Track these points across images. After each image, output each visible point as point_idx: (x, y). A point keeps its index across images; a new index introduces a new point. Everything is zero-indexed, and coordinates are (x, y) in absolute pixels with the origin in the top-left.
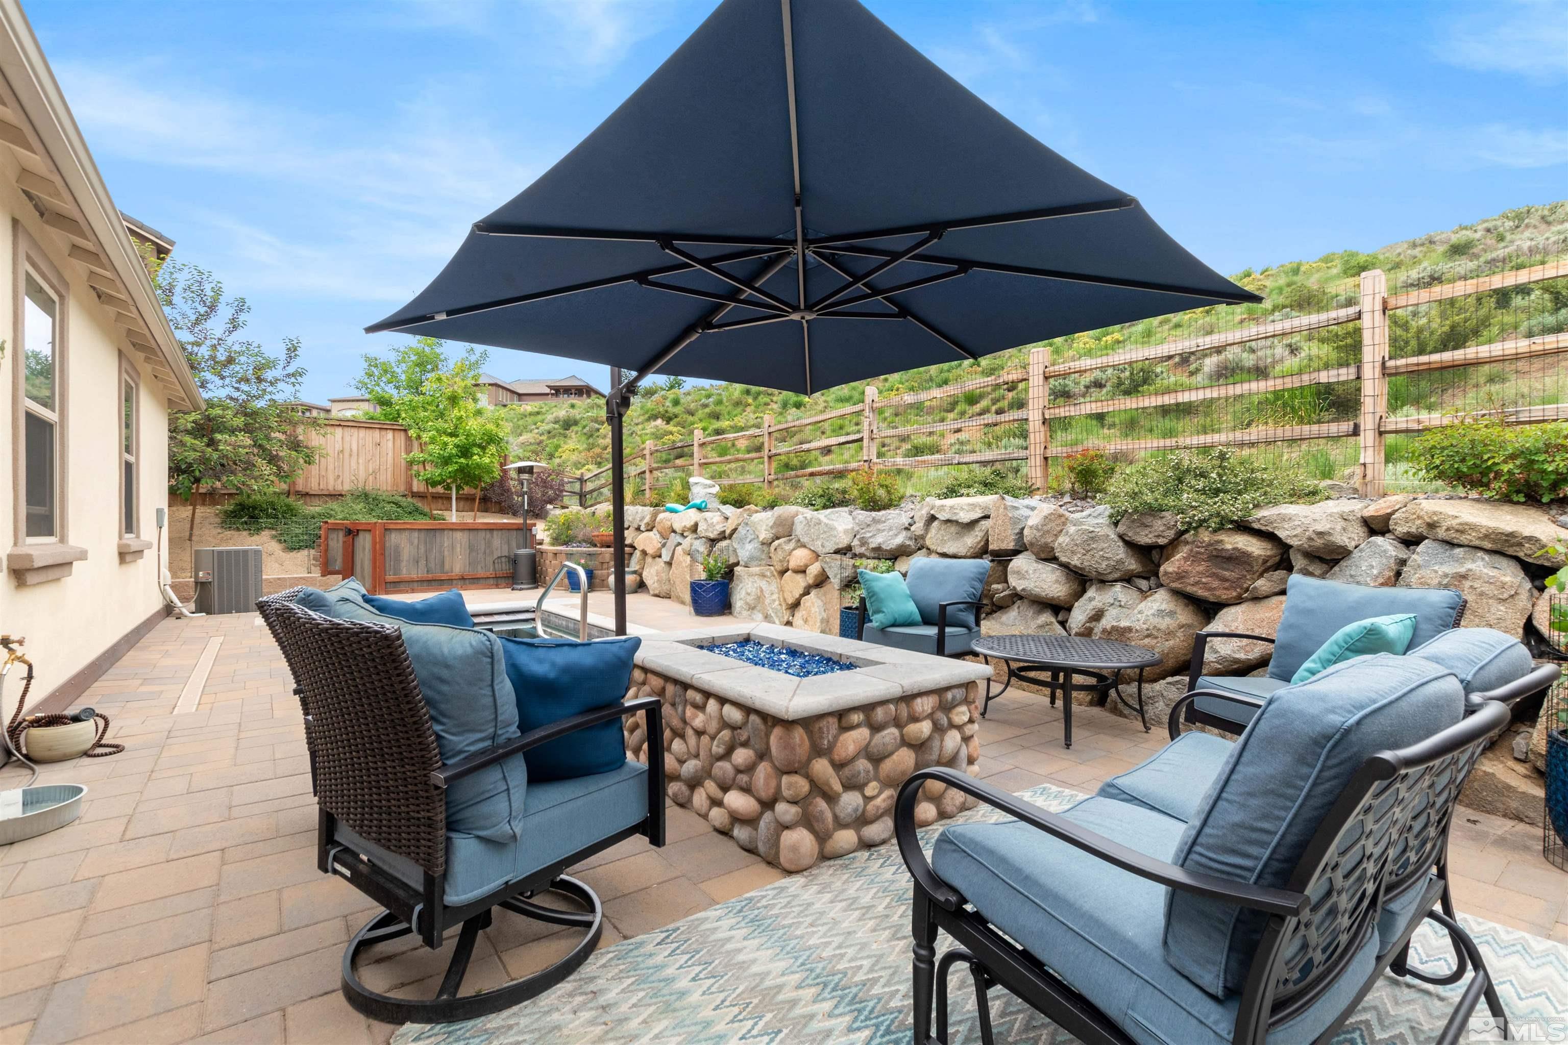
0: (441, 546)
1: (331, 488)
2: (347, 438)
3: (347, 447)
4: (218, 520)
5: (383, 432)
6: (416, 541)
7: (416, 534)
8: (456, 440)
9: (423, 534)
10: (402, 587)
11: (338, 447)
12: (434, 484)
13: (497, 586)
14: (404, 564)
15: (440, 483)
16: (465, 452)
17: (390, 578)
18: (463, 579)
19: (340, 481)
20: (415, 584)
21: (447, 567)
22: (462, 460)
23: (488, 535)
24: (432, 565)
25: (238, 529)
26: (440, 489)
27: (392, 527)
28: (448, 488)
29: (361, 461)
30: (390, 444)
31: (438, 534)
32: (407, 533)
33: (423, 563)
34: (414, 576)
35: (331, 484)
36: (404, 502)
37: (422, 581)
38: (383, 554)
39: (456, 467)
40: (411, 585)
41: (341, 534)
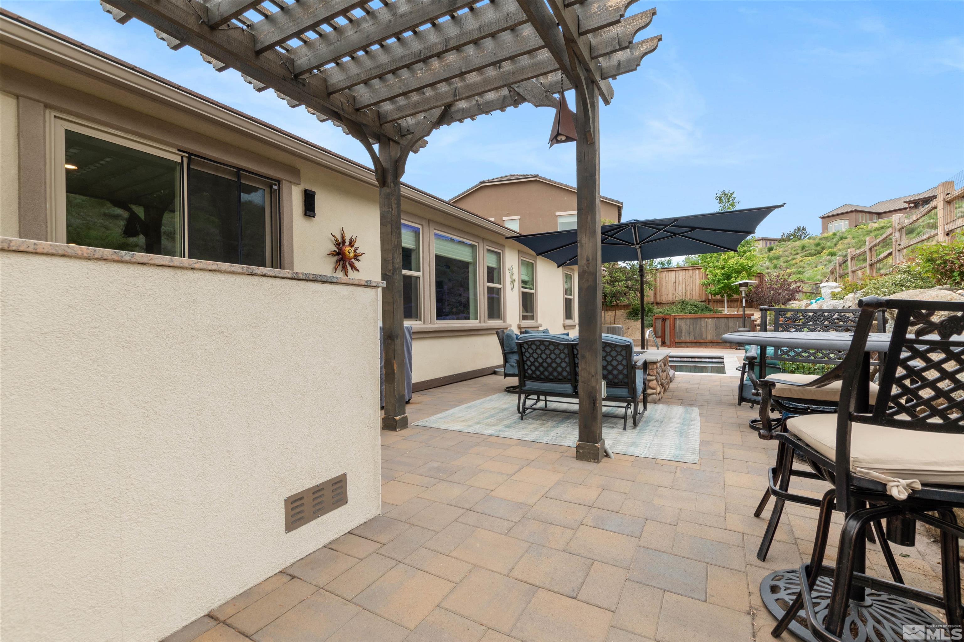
0: (701, 326)
1: (671, 299)
2: (677, 276)
3: (677, 280)
4: (626, 315)
5: (694, 271)
6: (689, 324)
7: (689, 320)
8: (722, 271)
9: (692, 320)
10: (683, 345)
11: (674, 280)
12: (715, 295)
13: (731, 347)
14: (683, 334)
15: (718, 294)
16: (728, 277)
17: (677, 340)
18: (712, 342)
19: (675, 296)
20: (689, 344)
21: (704, 336)
22: (726, 281)
23: (726, 320)
24: (697, 335)
25: (631, 319)
26: (718, 297)
27: (677, 317)
28: (722, 296)
29: (684, 286)
30: (697, 276)
31: (699, 320)
32: (684, 320)
33: (692, 334)
34: (688, 340)
35: (671, 298)
36: (700, 304)
37: (691, 343)
38: (674, 330)
39: (722, 285)
40: (687, 344)
41: (660, 321)
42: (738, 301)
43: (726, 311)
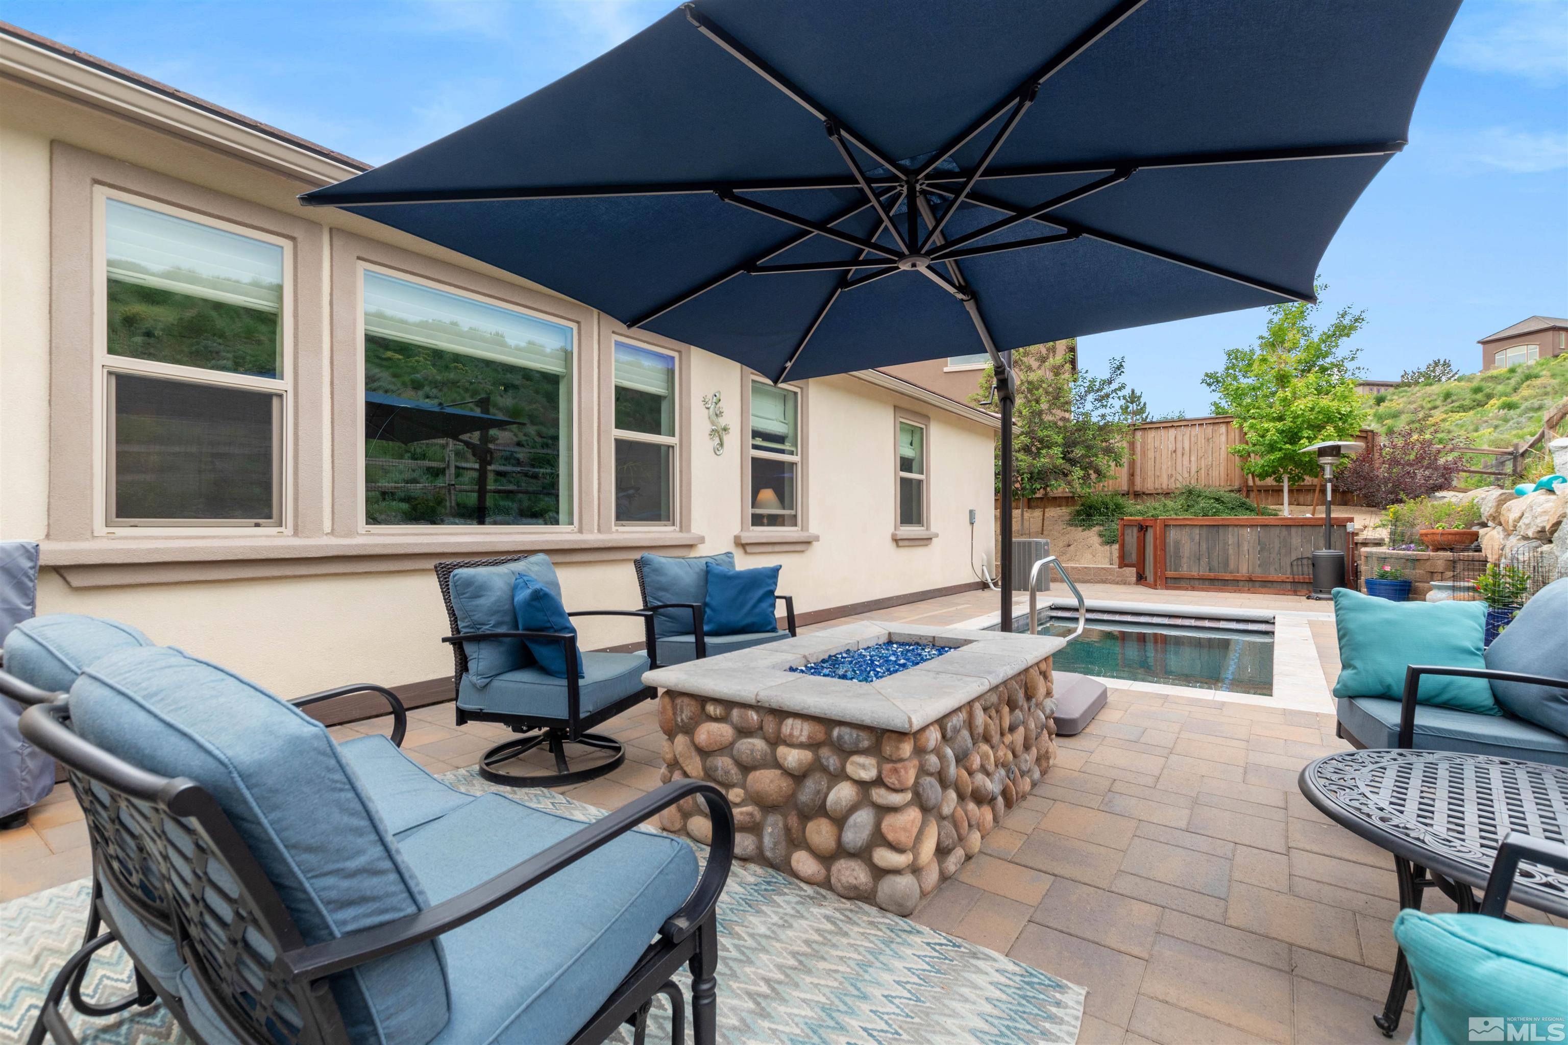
0: (1226, 543)
1: (1165, 486)
2: (1180, 438)
3: (1179, 446)
4: (1068, 518)
5: (1216, 427)
6: (1197, 537)
7: (1197, 531)
8: (1279, 425)
9: (1205, 529)
10: (1183, 584)
11: (1171, 447)
12: (1263, 476)
13: (1295, 593)
14: (1185, 560)
15: (1268, 475)
16: (1293, 437)
17: (1170, 574)
18: (1250, 580)
19: (1173, 479)
20: (1197, 583)
21: (1232, 565)
22: (1288, 446)
23: (1284, 532)
24: (1215, 563)
25: (1076, 526)
26: (1270, 481)
27: (1172, 523)
28: (1279, 480)
29: (1193, 459)
30: (1223, 438)
31: (1221, 530)
32: (1187, 529)
33: (1205, 560)
34: (1195, 573)
35: (1164, 483)
36: (1227, 497)
37: (1202, 579)
38: (1164, 550)
39: (1278, 455)
40: (1192, 582)
41: (1135, 530)
42: (1314, 490)
43: (1286, 511)
